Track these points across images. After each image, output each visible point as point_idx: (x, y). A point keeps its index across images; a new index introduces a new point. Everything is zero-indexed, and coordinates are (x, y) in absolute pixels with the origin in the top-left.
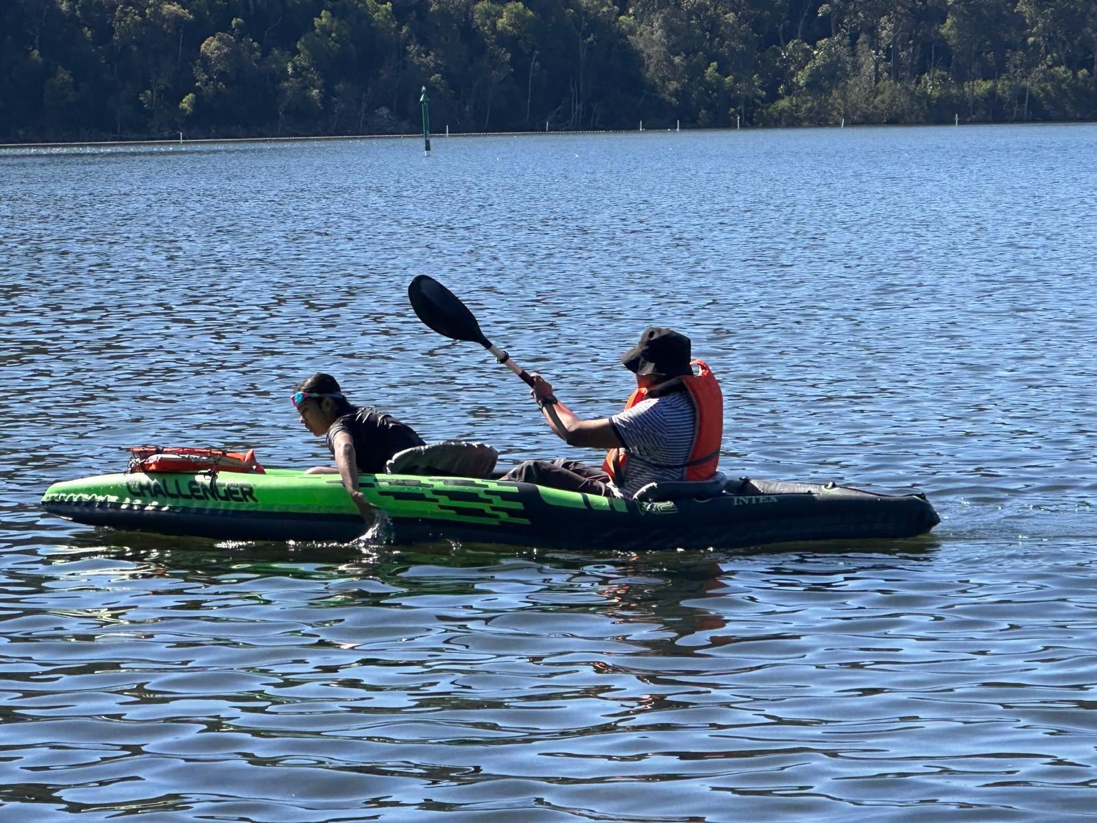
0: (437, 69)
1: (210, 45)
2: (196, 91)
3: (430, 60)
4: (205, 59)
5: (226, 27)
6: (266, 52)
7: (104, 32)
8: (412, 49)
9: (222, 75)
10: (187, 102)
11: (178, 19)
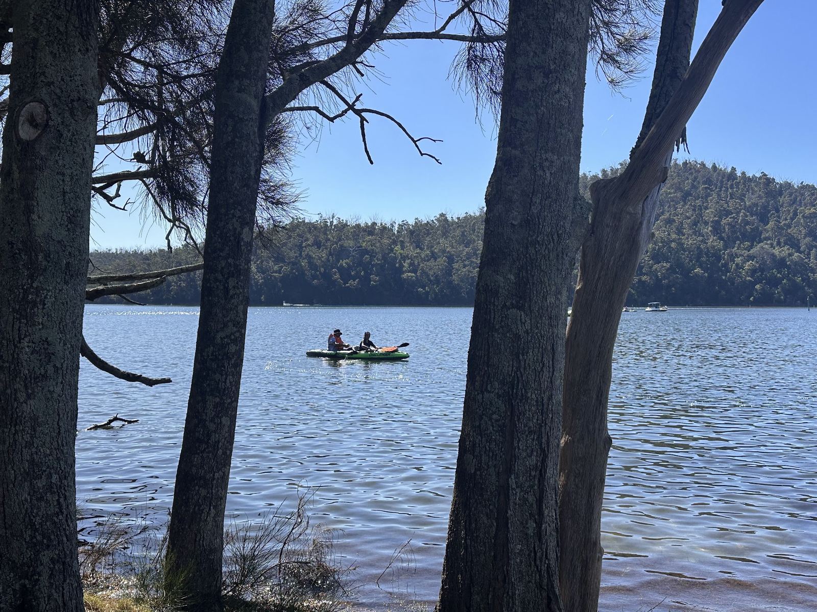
0: (812, 293)
1: (758, 287)
2: (754, 296)
3: (810, 291)
4: (756, 289)
5: (761, 283)
6: (771, 288)
7: (733, 283)
8: (806, 288)
9: (760, 293)
10: (751, 299)
11: (750, 281)
